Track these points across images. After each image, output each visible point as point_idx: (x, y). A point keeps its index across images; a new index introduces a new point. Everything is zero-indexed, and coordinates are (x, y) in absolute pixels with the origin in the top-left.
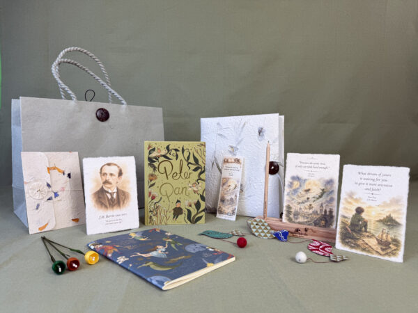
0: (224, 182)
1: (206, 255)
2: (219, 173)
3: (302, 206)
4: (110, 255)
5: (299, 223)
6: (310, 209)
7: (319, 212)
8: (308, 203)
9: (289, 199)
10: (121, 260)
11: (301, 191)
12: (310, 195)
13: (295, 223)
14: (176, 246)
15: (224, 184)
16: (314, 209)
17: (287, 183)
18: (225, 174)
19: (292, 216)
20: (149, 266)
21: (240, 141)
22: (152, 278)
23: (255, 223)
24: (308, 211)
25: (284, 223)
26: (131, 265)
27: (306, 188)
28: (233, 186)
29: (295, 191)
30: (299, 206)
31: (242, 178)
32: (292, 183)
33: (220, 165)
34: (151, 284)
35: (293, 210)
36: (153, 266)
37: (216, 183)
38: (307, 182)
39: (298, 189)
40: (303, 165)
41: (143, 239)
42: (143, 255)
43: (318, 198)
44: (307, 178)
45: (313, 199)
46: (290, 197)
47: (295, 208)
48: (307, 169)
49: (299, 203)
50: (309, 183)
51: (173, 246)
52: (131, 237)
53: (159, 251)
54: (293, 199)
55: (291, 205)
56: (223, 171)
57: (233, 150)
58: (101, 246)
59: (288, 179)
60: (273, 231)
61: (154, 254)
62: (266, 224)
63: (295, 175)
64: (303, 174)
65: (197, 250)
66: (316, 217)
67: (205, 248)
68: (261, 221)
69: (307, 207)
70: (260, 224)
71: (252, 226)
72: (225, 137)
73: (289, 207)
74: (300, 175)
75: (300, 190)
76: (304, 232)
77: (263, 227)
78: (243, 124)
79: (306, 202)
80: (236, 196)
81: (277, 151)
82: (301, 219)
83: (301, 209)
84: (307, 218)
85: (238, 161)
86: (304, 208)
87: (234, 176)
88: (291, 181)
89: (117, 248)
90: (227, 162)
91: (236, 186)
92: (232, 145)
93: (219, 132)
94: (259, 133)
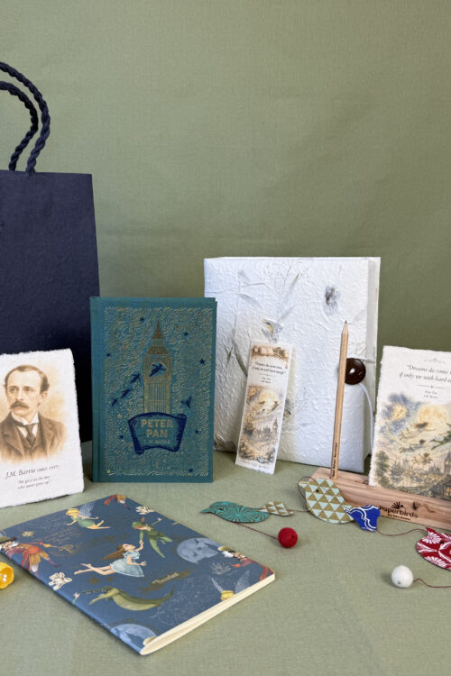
0: (250, 395)
1: (219, 569)
2: (241, 373)
3: (409, 456)
4: (34, 569)
5: (403, 490)
6: (425, 462)
7: (442, 471)
8: (422, 452)
9: (383, 440)
10: (58, 580)
11: (409, 426)
12: (427, 435)
13: (392, 488)
14: (159, 544)
15: (251, 398)
16: (432, 464)
17: (380, 408)
18: (255, 378)
19: (387, 475)
20: (111, 599)
21: (288, 313)
22: (120, 628)
23: (314, 488)
24: (421, 466)
25: (371, 488)
26: (77, 596)
27: (419, 422)
28: (269, 404)
29: (397, 424)
30: (403, 456)
31: (289, 388)
32: (390, 409)
33: (244, 359)
34: (118, 639)
35: (390, 463)
36: (118, 600)
37: (235, 394)
38: (422, 409)
39: (403, 420)
40: (416, 373)
41: (94, 527)
42: (98, 570)
43: (442, 443)
44: (421, 400)
45: (433, 444)
46: (386, 437)
47: (395, 457)
48: (422, 381)
49: (404, 450)
50: (427, 411)
51: (153, 543)
52: (69, 519)
53: (128, 559)
54: (392, 441)
55: (387, 454)
56: (250, 371)
57: (272, 329)
58: (15, 544)
59: (383, 400)
60: (348, 507)
61: (118, 567)
62: (336, 491)
63: (398, 392)
64: (414, 392)
65: (201, 555)
66: (436, 479)
67: (215, 548)
68: (325, 484)
69: (418, 458)
70: (324, 490)
71: (308, 495)
72: (255, 302)
73: (382, 457)
74: (408, 394)
75: (407, 424)
76: (411, 511)
77: (330, 498)
78: (293, 277)
79: (417, 447)
80: (276, 424)
81: (364, 338)
82: (406, 482)
83: (407, 461)
84: (419, 480)
85: (281, 353)
86: (413, 460)
87: (274, 382)
88: (389, 403)
89: (47, 550)
90: (259, 353)
91: (276, 404)
92: (269, 319)
93: (243, 291)
94: (328, 299)
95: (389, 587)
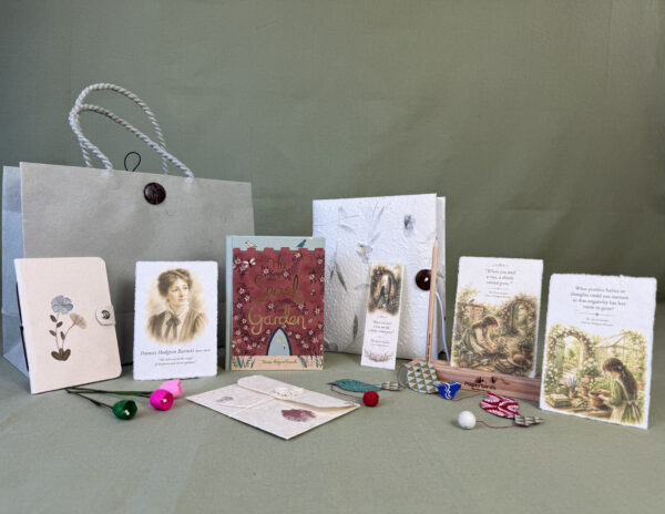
21: (376, 237)
33: (344, 276)
57: (364, 250)
60: (438, 383)
72: (351, 230)
78: (379, 209)
92: (361, 243)
93: (342, 223)
94: (406, 224)
95: (457, 429)
